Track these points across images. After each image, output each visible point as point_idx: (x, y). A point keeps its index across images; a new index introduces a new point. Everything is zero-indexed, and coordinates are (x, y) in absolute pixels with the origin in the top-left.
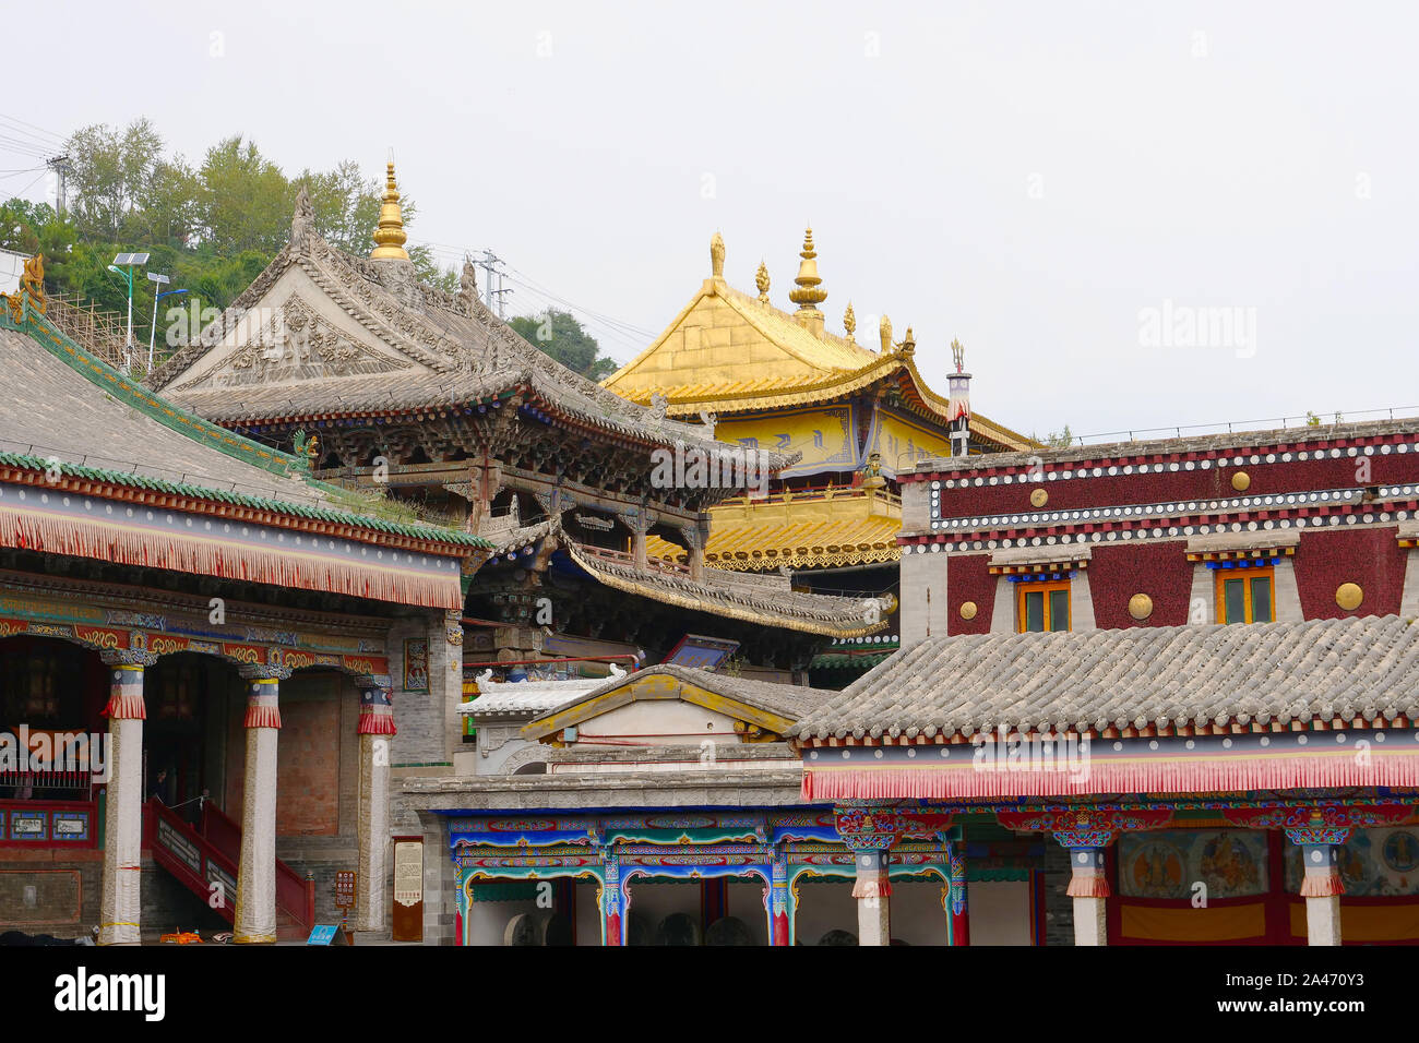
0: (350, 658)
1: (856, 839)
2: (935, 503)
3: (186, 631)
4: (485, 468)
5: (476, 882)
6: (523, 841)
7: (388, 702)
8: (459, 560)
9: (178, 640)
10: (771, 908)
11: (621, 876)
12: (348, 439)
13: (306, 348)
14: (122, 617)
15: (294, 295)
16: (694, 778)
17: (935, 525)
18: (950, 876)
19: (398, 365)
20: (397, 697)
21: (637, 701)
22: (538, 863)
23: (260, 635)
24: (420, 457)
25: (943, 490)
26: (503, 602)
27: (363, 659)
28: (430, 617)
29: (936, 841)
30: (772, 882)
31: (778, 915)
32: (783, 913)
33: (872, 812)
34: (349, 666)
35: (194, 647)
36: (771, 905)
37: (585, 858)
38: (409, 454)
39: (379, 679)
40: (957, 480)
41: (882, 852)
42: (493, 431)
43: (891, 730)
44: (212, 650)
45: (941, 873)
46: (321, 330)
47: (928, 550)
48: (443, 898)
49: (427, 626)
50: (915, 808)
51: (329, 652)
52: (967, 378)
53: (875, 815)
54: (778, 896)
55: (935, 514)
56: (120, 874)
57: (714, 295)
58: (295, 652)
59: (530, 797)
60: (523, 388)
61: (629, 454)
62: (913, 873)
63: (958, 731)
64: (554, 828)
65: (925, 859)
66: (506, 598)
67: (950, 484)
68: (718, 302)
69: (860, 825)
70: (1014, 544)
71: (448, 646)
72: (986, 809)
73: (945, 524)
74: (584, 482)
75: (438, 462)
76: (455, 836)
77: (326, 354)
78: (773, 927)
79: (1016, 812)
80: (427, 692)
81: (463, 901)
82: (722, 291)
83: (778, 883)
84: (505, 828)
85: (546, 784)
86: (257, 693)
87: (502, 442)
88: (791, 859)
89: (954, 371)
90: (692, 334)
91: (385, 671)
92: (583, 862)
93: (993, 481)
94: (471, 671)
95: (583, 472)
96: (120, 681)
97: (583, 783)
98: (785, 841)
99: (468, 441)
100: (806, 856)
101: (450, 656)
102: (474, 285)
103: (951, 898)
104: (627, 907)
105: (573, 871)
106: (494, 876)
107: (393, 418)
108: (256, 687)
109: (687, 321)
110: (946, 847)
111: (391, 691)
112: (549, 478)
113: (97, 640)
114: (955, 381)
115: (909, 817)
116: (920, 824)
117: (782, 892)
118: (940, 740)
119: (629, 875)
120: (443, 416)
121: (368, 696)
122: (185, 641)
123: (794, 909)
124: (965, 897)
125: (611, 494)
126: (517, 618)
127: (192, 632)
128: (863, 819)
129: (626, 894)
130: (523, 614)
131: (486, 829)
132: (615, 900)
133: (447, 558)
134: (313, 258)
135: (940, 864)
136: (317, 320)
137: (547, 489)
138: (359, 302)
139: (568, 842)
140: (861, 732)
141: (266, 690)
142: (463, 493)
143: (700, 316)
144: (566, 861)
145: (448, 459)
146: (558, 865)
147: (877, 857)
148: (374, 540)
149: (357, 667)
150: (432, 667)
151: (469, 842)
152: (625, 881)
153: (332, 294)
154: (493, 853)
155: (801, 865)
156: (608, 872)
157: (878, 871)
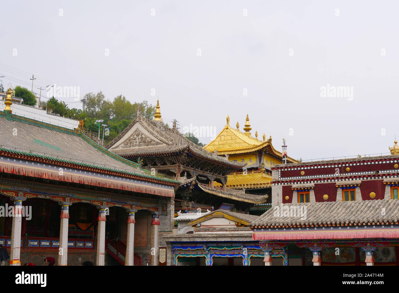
1: (264, 249)
2: (279, 174)
3: (115, 202)
4: (179, 166)
5: (178, 258)
6: (189, 249)
7: (158, 218)
8: (174, 186)
9: (113, 204)
11: (211, 256)
13: (140, 140)
14: (101, 199)
15: (137, 128)
16: (227, 235)
17: (279, 179)
18: (284, 257)
19: (160, 144)
20: (160, 217)
21: (214, 218)
22: (192, 253)
23: (131, 203)
24: (165, 164)
25: (281, 171)
26: (183, 196)
27: (153, 208)
28: (167, 199)
29: (281, 249)
30: (245, 257)
32: (247, 265)
33: (268, 243)
34: (150, 209)
35: (117, 205)
36: (245, 263)
37: (203, 253)
38: (162, 163)
39: (156, 213)
40: (284, 169)
41: (270, 252)
42: (181, 158)
43: (272, 224)
44: (120, 206)
45: (283, 256)
46: (143, 136)
47: (278, 184)
48: (171, 261)
49: (167, 201)
50: (278, 242)
51: (145, 206)
52: (286, 147)
53: (269, 243)
55: (280, 176)
56: (100, 255)
57: (227, 129)
58: (138, 206)
59: (191, 239)
60: (188, 149)
61: (210, 163)
62: (276, 256)
63: (288, 225)
64: (196, 246)
65: (279, 253)
67: (283, 170)
68: (228, 130)
69: (265, 246)
70: (297, 183)
71: (171, 205)
72: (294, 242)
73: (282, 179)
74: (200, 169)
75: (169, 165)
76: (174, 247)
77: (144, 141)
79: (300, 243)
80: (167, 215)
81: (176, 262)
82: (229, 128)
83: (246, 258)
84: (185, 246)
85: (193, 236)
86: (130, 215)
87: (183, 160)
88: (249, 253)
89: (283, 145)
90: (223, 137)
91: (157, 211)
93: (292, 169)
94: (176, 211)
95: (200, 167)
96: (101, 213)
97: (203, 236)
99: (175, 160)
100: (252, 252)
101: (172, 208)
102: (176, 126)
103: (285, 262)
104: (212, 263)
105: (200, 255)
106: (183, 256)
107: (159, 155)
108: (130, 214)
109: (222, 134)
110: (284, 251)
111: (159, 215)
112: (193, 168)
113: (96, 203)
114: (284, 147)
115: (276, 244)
116: (278, 245)
117: (247, 261)
118: (283, 227)
119: (213, 256)
120: (170, 155)
121: (154, 216)
122: (115, 204)
123: (250, 264)
124: (288, 262)
125: (206, 172)
127: (116, 202)
128: (266, 244)
129: (212, 260)
130: (187, 198)
131: (181, 246)
132: (209, 261)
133: (171, 186)
134: (141, 120)
135: (282, 254)
136: (142, 134)
138: (151, 130)
139: (199, 249)
140: (266, 225)
141: (132, 215)
142: (174, 172)
143: (224, 133)
144: (199, 253)
145: (171, 164)
146: (197, 254)
147: (269, 253)
149: (151, 210)
150: (168, 210)
151: (177, 249)
152: (212, 258)
153: (146, 128)
154: (183, 251)
155: (251, 254)
156: (208, 256)
157: (269, 256)
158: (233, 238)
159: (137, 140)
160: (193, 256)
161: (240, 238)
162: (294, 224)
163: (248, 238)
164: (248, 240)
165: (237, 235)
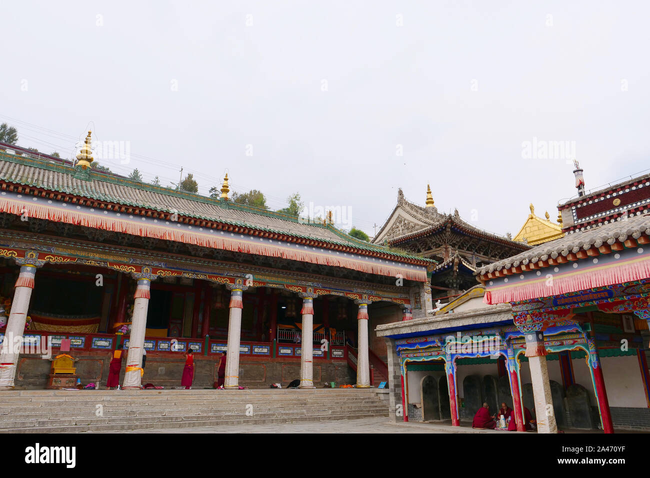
0: (396, 299)
1: (524, 327)
2: (574, 214)
3: (330, 288)
4: (446, 248)
5: (407, 364)
6: (418, 346)
7: (411, 313)
8: (426, 267)
9: (327, 291)
10: (509, 369)
11: (452, 358)
12: (410, 246)
13: (403, 227)
14: (304, 283)
15: (399, 215)
17: (576, 222)
18: (588, 349)
19: (424, 227)
20: (413, 311)
21: (471, 299)
22: (424, 355)
23: (359, 291)
24: (430, 248)
25: (577, 209)
26: (448, 282)
27: (401, 299)
28: (419, 284)
29: (578, 332)
30: (508, 356)
31: (512, 372)
32: (514, 371)
33: (530, 312)
34: (395, 301)
35: (333, 293)
36: (509, 367)
37: (439, 352)
38: (427, 248)
39: (406, 306)
40: (581, 204)
41: (537, 333)
42: (446, 237)
43: (524, 262)
44: (341, 295)
45: (584, 348)
46: (406, 222)
47: (575, 232)
48: (394, 369)
49: (419, 288)
51: (387, 297)
52: (582, 171)
53: (532, 314)
54: (511, 363)
55: (575, 218)
56: (304, 363)
57: (532, 218)
58: (374, 296)
59: (413, 328)
60: (450, 221)
61: (496, 245)
62: (570, 349)
63: (560, 254)
64: (426, 341)
65: (575, 342)
66: (449, 281)
67: (579, 206)
68: (532, 220)
69: (525, 320)
70: (609, 222)
71: (426, 294)
72: (590, 303)
73: (580, 221)
74: (483, 254)
75: (434, 249)
76: (398, 346)
77: (407, 226)
78: (511, 377)
79: (608, 303)
80: (421, 309)
81: (403, 371)
82: (534, 217)
83: (511, 358)
84: (412, 342)
85: (417, 322)
86: (360, 309)
87: (450, 240)
88: (515, 346)
89: (575, 169)
90: (528, 229)
91: (409, 303)
92: (439, 353)
93: (596, 201)
94: (434, 301)
95: (482, 252)
96: (305, 303)
97: (429, 320)
98: (510, 339)
99: (440, 241)
100: (521, 345)
101: (427, 297)
102: (458, 215)
103: (591, 360)
104: (455, 370)
105: (436, 357)
106: (412, 361)
107: (418, 237)
108: (360, 307)
110: (584, 335)
111: (411, 309)
112: (470, 252)
113: (295, 289)
114: (576, 173)
115: (549, 313)
116: (555, 316)
117: (513, 362)
118: (551, 262)
119: (455, 358)
120: (431, 234)
121: (404, 311)
122: (330, 291)
123: (519, 369)
124: (598, 359)
125: (494, 258)
126: (454, 287)
127: (332, 289)
128: (526, 317)
129: (454, 365)
130: (455, 286)
131: (406, 343)
132: (450, 368)
133: (421, 266)
134: (404, 205)
135: (583, 344)
136: (405, 219)
137: (471, 256)
138: (415, 213)
139: (431, 346)
140: (509, 265)
141: (363, 307)
142: (441, 256)
143: (529, 224)
144: (433, 353)
145: (436, 248)
146: (431, 355)
147: (535, 335)
148: (389, 258)
149: (398, 302)
150: (421, 300)
151: (402, 348)
152: (454, 360)
153: (408, 212)
154: (411, 352)
155: (519, 349)
156: (447, 357)
157: (536, 342)
158: (476, 319)
159: (400, 228)
160: (426, 360)
161: (489, 317)
162: (575, 250)
163: (502, 315)
164: (504, 319)
165: (482, 312)
